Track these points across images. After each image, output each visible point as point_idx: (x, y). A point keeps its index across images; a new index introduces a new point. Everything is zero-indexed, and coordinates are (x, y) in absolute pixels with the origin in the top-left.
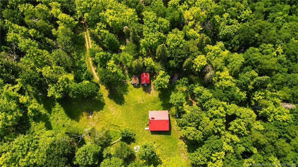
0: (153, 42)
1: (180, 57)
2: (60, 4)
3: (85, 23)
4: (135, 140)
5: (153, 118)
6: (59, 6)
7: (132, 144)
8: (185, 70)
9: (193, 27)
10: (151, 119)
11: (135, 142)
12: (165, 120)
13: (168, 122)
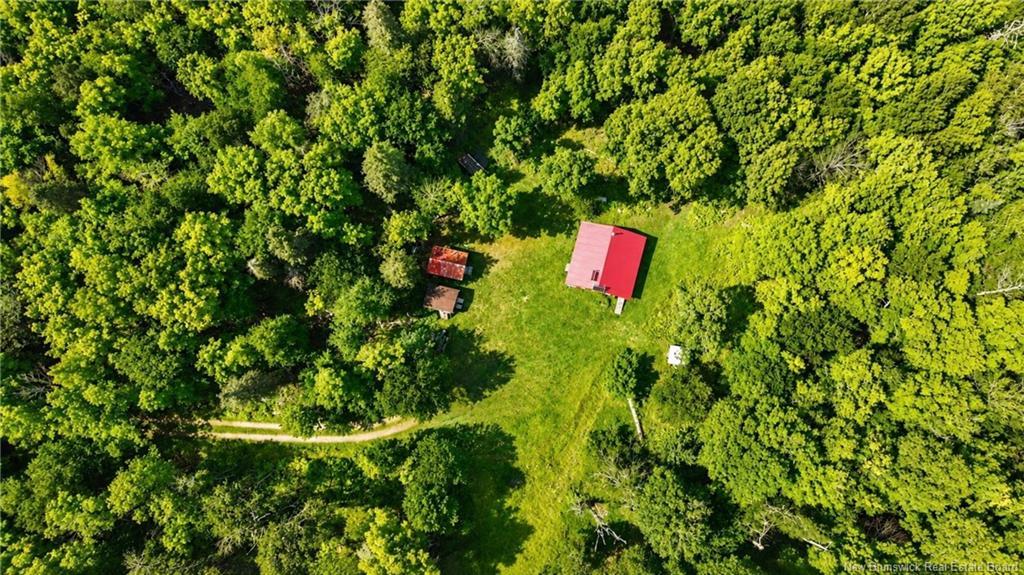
0: (336, 187)
1: (419, 117)
2: (62, 494)
3: (158, 425)
4: (646, 353)
5: (595, 276)
6: (70, 499)
7: (656, 367)
8: (464, 118)
9: (320, 39)
10: (597, 283)
11: (652, 359)
12: (612, 238)
13: (623, 231)
